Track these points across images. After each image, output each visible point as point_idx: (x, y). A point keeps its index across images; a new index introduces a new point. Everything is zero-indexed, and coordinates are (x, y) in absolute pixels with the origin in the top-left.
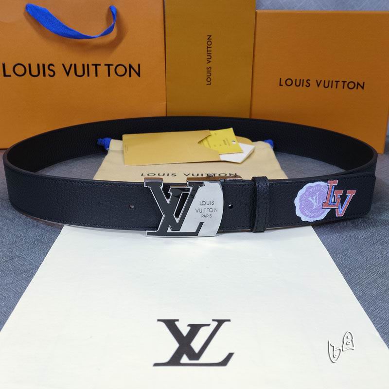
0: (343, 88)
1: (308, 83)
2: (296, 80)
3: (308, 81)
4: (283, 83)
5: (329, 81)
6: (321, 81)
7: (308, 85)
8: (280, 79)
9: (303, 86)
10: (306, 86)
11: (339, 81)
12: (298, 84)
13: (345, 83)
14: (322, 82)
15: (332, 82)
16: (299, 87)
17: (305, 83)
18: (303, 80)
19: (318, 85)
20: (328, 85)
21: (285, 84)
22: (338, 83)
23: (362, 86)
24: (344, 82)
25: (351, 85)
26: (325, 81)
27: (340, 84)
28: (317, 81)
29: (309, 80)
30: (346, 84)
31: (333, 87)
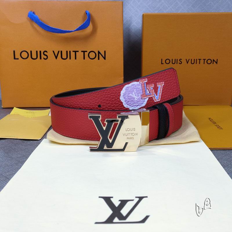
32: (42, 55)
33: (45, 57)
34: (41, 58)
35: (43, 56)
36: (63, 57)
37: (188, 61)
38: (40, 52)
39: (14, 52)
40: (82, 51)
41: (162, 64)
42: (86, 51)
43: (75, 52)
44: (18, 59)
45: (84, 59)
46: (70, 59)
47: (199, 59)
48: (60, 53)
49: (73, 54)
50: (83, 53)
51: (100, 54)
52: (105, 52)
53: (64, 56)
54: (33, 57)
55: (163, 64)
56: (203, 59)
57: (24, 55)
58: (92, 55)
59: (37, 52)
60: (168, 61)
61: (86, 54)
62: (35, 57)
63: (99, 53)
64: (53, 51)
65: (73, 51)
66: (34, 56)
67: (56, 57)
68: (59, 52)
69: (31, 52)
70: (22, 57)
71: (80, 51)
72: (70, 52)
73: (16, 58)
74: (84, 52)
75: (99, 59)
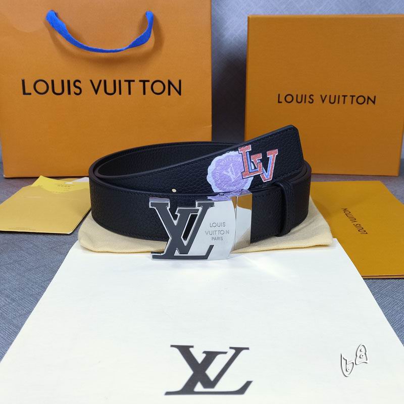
0: (352, 103)
1: (311, 99)
2: (297, 95)
3: (311, 97)
4: (282, 99)
5: (335, 96)
6: (326, 96)
7: (311, 101)
8: (279, 95)
9: (305, 102)
10: (309, 102)
11: (347, 96)
12: (299, 100)
13: (354, 97)
14: (328, 98)
15: (339, 96)
16: (300, 104)
17: (308, 99)
18: (306, 95)
19: (323, 101)
20: (335, 100)
21: (285, 102)
22: (346, 97)
23: (373, 100)
24: (352, 96)
25: (361, 100)
26: (330, 96)
27: (348, 99)
28: (321, 96)
29: (313, 95)
30: (355, 99)
31: (340, 102)
32: (71, 87)
33: (78, 91)
34: (69, 93)
35: (73, 89)
36: (108, 91)
37: (323, 99)
38: (69, 82)
39: (23, 81)
40: (140, 81)
41: (279, 102)
42: (148, 81)
43: (129, 82)
44: (30, 94)
45: (144, 93)
46: (120, 94)
47: (343, 96)
48: (102, 83)
49: (125, 86)
50: (142, 83)
51: (171, 86)
52: (180, 81)
53: (110, 89)
54: (56, 91)
55: (281, 102)
56: (351, 96)
57: (41, 87)
58: (158, 87)
59: (63, 81)
60: (289, 99)
61: (148, 85)
62: (60, 91)
63: (170, 83)
64: (91, 81)
65: (126, 81)
66: (58, 89)
67: (96, 91)
68: (100, 81)
69: (53, 81)
70: (38, 90)
71: (137, 81)
72: (120, 81)
73: (27, 92)
74: (144, 82)
75: (169, 94)
